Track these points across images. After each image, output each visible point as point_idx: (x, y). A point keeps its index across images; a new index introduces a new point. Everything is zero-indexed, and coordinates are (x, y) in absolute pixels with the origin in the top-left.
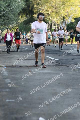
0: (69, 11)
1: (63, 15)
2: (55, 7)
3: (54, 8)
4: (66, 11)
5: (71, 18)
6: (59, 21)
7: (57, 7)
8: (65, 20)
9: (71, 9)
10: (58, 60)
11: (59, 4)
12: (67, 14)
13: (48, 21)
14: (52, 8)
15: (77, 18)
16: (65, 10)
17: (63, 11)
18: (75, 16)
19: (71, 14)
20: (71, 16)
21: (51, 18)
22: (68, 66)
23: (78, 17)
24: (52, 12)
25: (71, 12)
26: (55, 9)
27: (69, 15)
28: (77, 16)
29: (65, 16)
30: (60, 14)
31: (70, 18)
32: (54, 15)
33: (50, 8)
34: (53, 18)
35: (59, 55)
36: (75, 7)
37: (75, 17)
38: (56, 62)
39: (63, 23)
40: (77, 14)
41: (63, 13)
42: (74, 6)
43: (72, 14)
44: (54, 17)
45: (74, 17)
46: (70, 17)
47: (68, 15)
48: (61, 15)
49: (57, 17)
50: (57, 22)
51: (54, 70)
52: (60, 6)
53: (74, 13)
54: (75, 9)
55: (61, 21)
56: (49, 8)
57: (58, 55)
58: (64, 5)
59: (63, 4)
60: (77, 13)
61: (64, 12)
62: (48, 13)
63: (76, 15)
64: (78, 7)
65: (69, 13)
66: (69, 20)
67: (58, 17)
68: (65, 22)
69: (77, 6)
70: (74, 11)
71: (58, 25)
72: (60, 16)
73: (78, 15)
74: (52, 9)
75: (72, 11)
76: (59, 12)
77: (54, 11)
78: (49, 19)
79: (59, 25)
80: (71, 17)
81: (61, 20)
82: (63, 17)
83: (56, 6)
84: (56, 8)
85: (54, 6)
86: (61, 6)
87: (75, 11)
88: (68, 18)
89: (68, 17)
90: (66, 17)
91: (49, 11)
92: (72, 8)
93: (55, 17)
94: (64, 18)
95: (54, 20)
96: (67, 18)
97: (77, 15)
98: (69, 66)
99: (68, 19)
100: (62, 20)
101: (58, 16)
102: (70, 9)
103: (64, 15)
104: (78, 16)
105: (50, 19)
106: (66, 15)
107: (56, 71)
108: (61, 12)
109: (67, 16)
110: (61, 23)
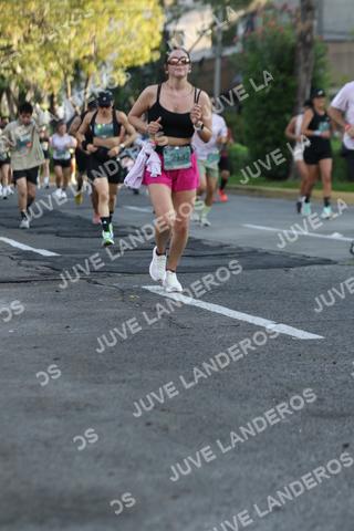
0: (101, 35)
1: (73, 55)
2: (37, 19)
3: (34, 21)
4: (87, 37)
5: (112, 68)
6: (56, 83)
7: (48, 19)
8: (83, 75)
9: (110, 26)
10: (54, 254)
11: (57, 7)
12: (91, 50)
13: (7, 80)
14: (23, 23)
15: (139, 67)
16: (83, 32)
17: (72, 35)
18: (129, 58)
19: (110, 49)
20: (109, 58)
21: (23, 67)
22: (96, 283)
23: (141, 63)
24: (27, 40)
25: (108, 38)
26: (40, 26)
27: (100, 54)
28: (138, 59)
29: (85, 57)
30: (61, 49)
31: (103, 67)
32: (35, 57)
33: (16, 22)
34: (28, 69)
35: (58, 234)
36: (128, 19)
37: (126, 61)
38: (43, 263)
39: (74, 90)
40: (138, 49)
41: (76, 46)
42: (122, 15)
43: (116, 51)
44: (34, 65)
45: (122, 61)
46: (104, 63)
47: (96, 53)
48: (67, 54)
49: (46, 64)
50: (46, 86)
51: (33, 301)
52: (62, 12)
53: (122, 47)
54: (130, 28)
55: (66, 83)
56: (14, 25)
57: (52, 233)
58: (77, 11)
59: (73, 7)
60: (139, 45)
61: (77, 40)
62: (9, 47)
63: (130, 53)
64: (139, 18)
65: (102, 46)
66: (101, 76)
67: (53, 66)
68: (83, 84)
69: (138, 12)
70: (122, 33)
71: (51, 98)
72: (61, 61)
73: (143, 51)
74: (26, 28)
75: (112, 38)
76: (56, 41)
77: (33, 36)
78: (11, 72)
79: (55, 99)
80: (108, 64)
81: (65, 78)
82: (73, 63)
83: (42, 13)
84: (42, 24)
85: (33, 14)
86: (66, 12)
87: (129, 36)
88: (99, 68)
89: (96, 63)
90: (86, 61)
91: (10, 37)
92: (116, 25)
93: (37, 64)
94: (78, 66)
95: (34, 75)
96: (92, 68)
97: (139, 55)
98: (99, 281)
99: (95, 70)
100: (70, 79)
101: (51, 59)
102: (106, 28)
103: (79, 52)
104: (142, 57)
105: (15, 72)
106: (88, 53)
107: (41, 304)
108: (66, 42)
109: (90, 58)
110: (66, 90)
